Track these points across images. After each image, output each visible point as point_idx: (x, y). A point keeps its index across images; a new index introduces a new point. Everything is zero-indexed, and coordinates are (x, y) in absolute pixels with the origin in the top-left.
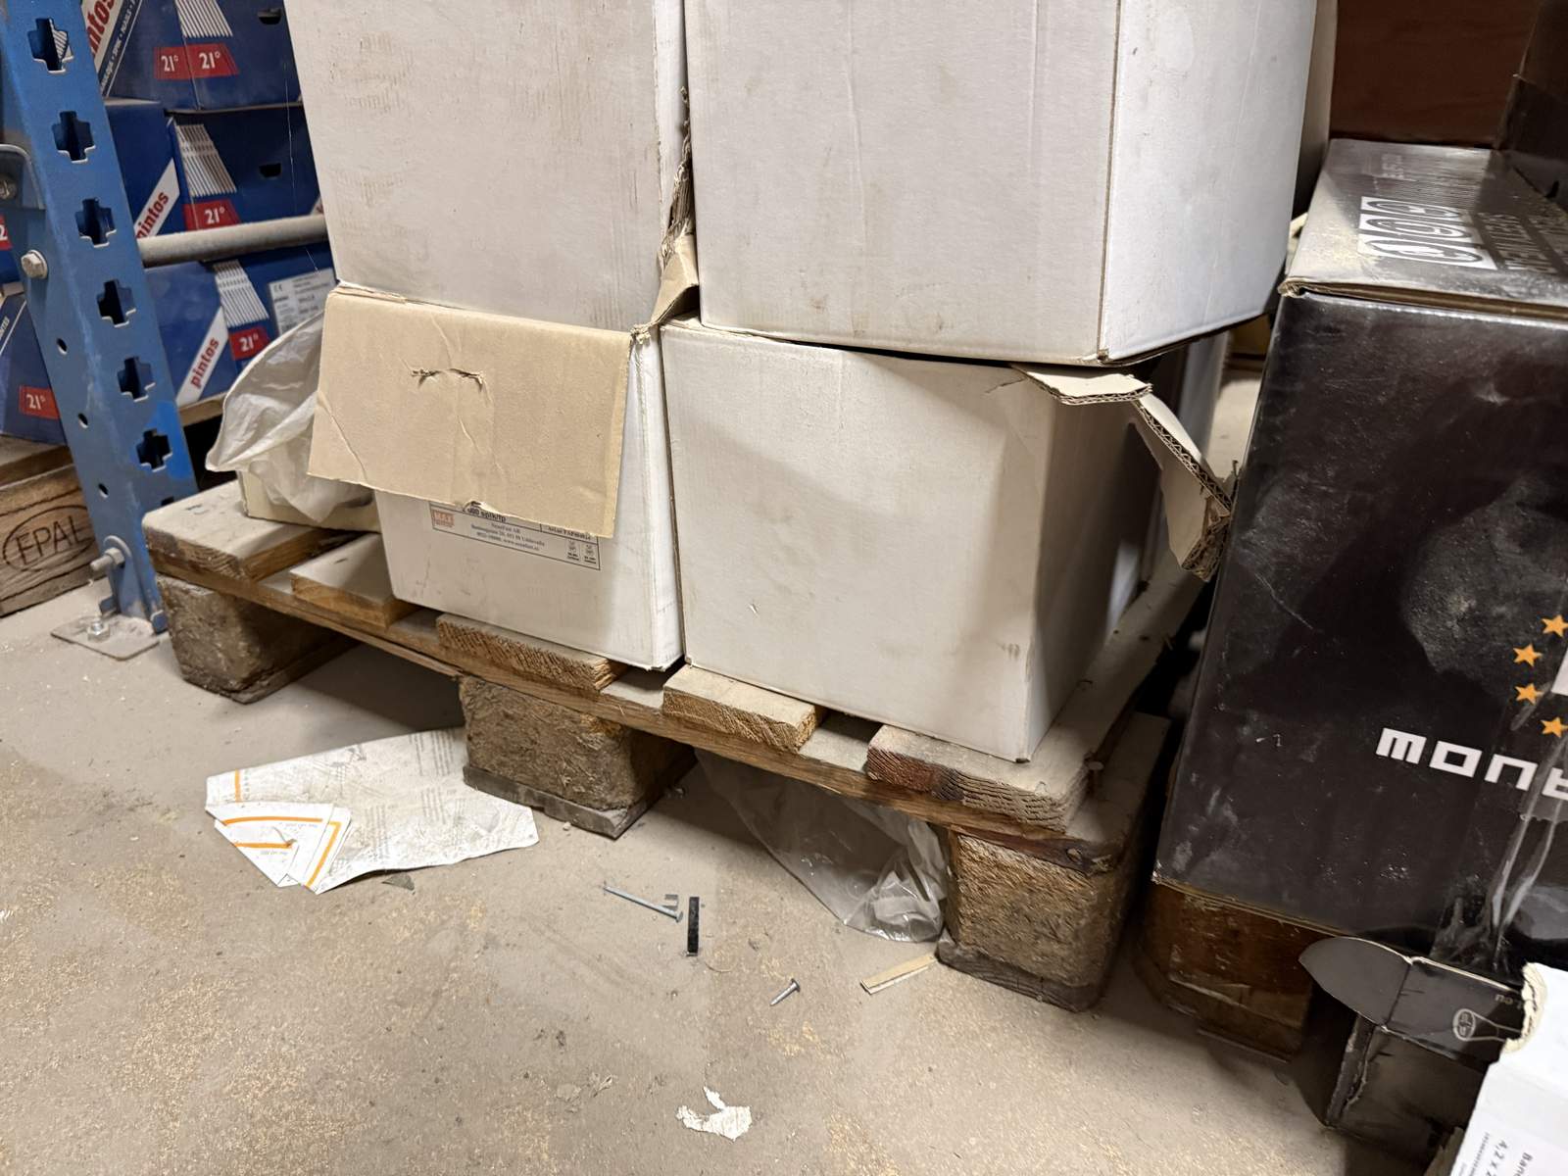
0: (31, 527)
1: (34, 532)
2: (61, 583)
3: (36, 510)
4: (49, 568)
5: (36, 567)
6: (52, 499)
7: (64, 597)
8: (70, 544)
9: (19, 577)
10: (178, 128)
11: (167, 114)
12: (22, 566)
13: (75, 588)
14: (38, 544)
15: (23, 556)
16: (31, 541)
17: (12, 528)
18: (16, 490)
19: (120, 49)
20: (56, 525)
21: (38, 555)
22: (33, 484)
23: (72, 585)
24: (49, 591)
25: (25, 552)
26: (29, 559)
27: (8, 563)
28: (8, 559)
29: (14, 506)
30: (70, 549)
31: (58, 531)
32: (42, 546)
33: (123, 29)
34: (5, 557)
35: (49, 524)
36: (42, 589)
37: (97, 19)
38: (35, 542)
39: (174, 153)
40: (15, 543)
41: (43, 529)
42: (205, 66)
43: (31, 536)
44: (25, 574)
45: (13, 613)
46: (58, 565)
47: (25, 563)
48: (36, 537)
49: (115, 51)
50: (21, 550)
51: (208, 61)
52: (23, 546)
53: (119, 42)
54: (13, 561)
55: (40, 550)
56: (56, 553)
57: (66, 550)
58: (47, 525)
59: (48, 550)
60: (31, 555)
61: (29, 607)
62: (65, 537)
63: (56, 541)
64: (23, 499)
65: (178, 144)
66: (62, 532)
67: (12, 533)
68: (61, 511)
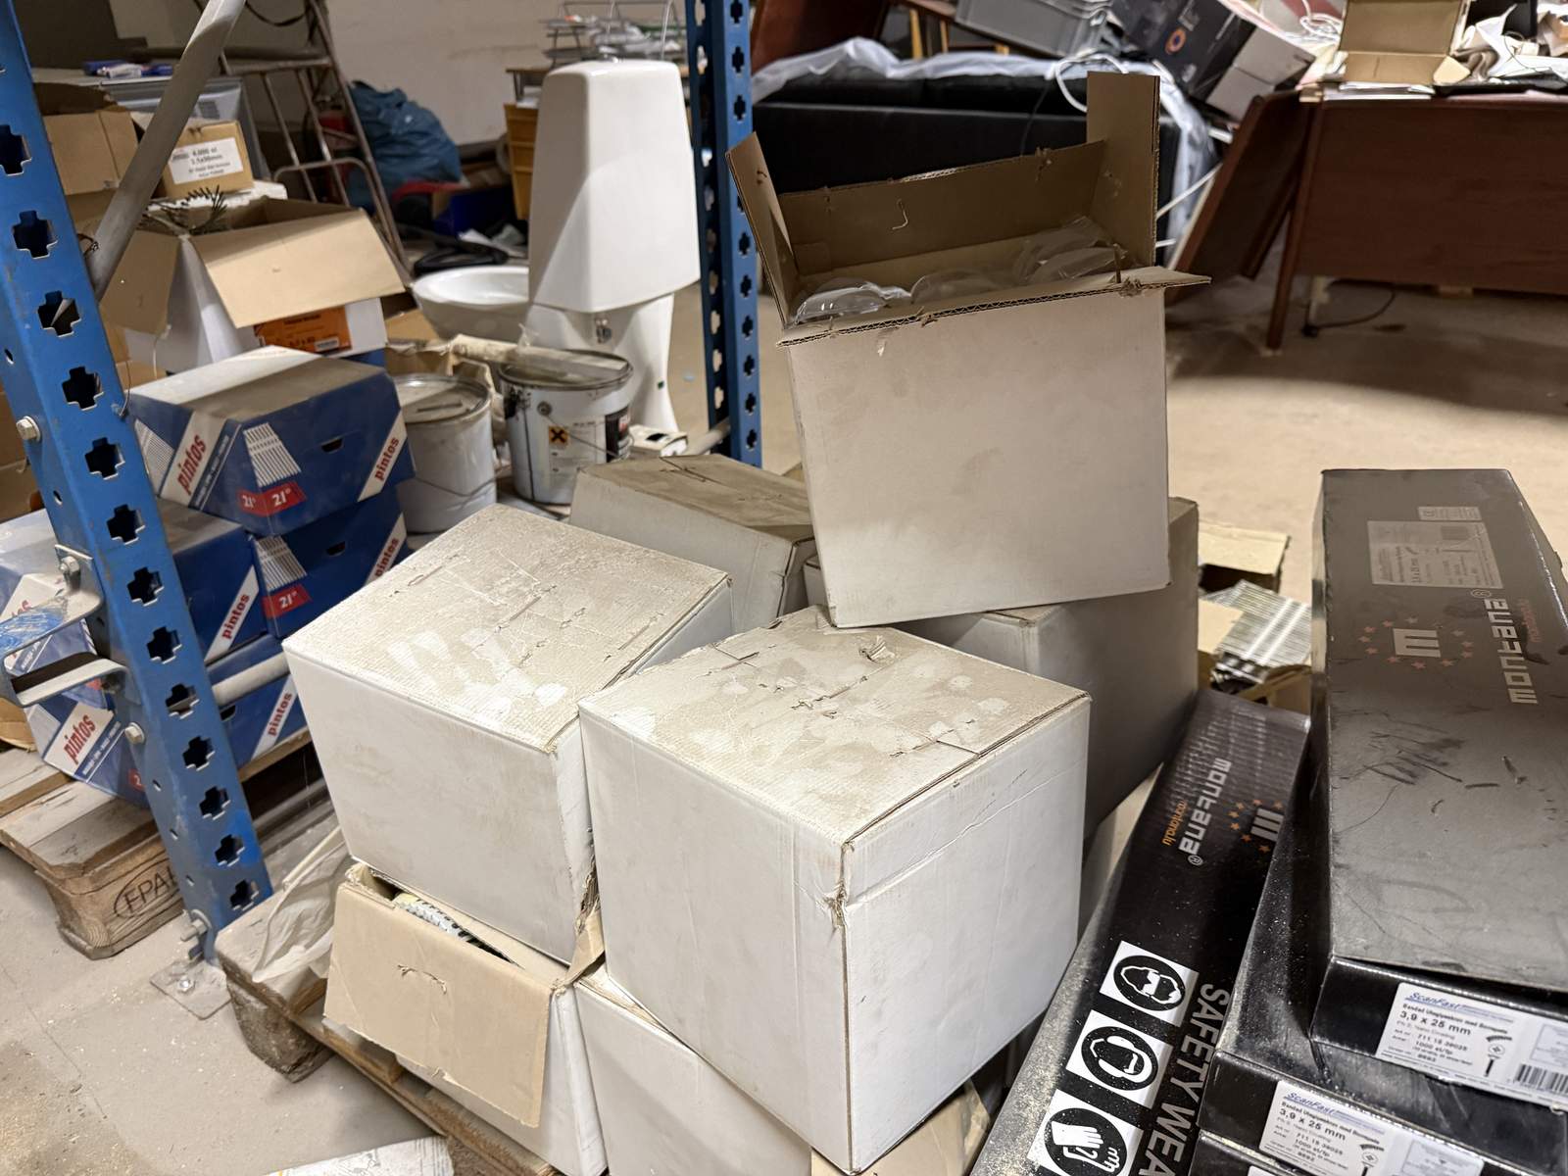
0: (136, 883)
1: (139, 886)
2: (160, 920)
3: (142, 869)
4: (152, 910)
5: (141, 912)
6: (154, 857)
7: (162, 929)
8: (168, 887)
9: (129, 922)
10: (257, 543)
11: (247, 533)
12: (129, 915)
13: (171, 920)
14: (142, 894)
15: (130, 907)
16: (137, 893)
17: (121, 888)
18: (124, 859)
19: (211, 481)
20: (157, 876)
21: (142, 902)
22: (137, 852)
23: (168, 919)
24: (151, 927)
25: (132, 903)
26: (134, 908)
27: (118, 915)
28: (119, 912)
29: (123, 871)
30: (168, 891)
31: (159, 880)
32: (146, 896)
33: (213, 469)
34: (116, 912)
35: (151, 877)
36: (146, 926)
37: (193, 456)
38: (139, 894)
39: (254, 561)
40: (124, 898)
41: (148, 881)
42: (278, 503)
43: (137, 890)
44: (131, 920)
45: (122, 950)
46: (156, 907)
47: (132, 912)
48: (140, 890)
49: (207, 481)
50: (129, 902)
51: (279, 499)
52: (130, 899)
53: (209, 477)
54: (123, 913)
55: (143, 898)
56: (157, 897)
57: (165, 893)
58: (150, 878)
59: (149, 898)
60: (136, 905)
61: (136, 942)
62: (164, 883)
63: (157, 888)
64: (130, 865)
65: (256, 554)
66: (162, 880)
67: (122, 891)
68: (161, 864)
